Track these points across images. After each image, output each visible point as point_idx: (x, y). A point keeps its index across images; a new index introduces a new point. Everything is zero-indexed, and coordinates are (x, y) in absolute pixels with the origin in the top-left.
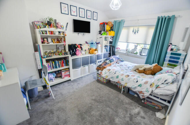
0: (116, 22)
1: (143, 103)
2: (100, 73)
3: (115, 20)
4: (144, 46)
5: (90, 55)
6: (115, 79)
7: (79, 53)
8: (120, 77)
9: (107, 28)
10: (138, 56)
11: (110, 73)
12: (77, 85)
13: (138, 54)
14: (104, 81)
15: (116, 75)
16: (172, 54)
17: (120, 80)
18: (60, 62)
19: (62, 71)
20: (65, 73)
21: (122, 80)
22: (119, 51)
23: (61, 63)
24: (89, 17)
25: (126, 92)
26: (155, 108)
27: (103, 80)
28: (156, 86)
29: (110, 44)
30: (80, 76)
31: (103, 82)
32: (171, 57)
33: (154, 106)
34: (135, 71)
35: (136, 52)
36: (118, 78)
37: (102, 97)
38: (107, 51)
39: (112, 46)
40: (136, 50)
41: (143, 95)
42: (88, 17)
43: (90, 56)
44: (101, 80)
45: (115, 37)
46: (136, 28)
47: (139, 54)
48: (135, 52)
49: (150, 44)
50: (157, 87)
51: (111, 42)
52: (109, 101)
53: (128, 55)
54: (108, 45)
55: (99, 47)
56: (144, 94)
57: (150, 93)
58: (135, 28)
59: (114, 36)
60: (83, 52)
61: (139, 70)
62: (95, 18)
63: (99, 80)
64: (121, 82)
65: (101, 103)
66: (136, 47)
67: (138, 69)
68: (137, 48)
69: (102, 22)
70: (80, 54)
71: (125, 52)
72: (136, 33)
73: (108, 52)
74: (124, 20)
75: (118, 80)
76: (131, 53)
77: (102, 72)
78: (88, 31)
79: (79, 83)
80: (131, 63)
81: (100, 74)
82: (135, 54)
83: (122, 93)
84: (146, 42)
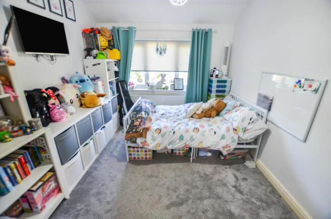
0: (118, 31)
1: (223, 159)
2: (142, 143)
3: (117, 25)
4: (176, 75)
5: (90, 111)
6: (179, 143)
7: (61, 113)
8: (187, 137)
9: (102, 41)
10: (168, 91)
11: (163, 136)
12: (99, 200)
13: (169, 89)
14: (148, 157)
15: (177, 135)
16: (218, 81)
17: (188, 141)
18: (12, 165)
19: (34, 188)
20: (43, 190)
21: (192, 139)
22: (134, 89)
23: (16, 167)
24: (55, 8)
25: (196, 157)
26: (238, 159)
27: (146, 155)
28: (242, 129)
29: (116, 77)
30: (83, 173)
31: (146, 158)
32: (218, 86)
33: (236, 157)
34: (192, 117)
35: (166, 87)
36: (182, 139)
37: (177, 188)
38: (113, 93)
39: (121, 82)
40: (164, 82)
41: (228, 148)
42: (53, 9)
43: (92, 114)
44: (138, 158)
45: (122, 62)
46: (161, 45)
47: (171, 89)
48: (164, 86)
49: (187, 70)
50: (245, 130)
51: (117, 74)
52: (193, 188)
53: (153, 93)
54: (114, 79)
55: (99, 88)
56: (230, 147)
57: (237, 142)
58: (159, 44)
59: (119, 60)
60: (71, 109)
61: (198, 115)
62: (70, 15)
63: (135, 158)
64: (190, 145)
65: (187, 201)
66: (163, 76)
67: (195, 113)
68: (165, 78)
69: (89, 27)
70: (65, 115)
71: (147, 89)
72: (163, 52)
73: (116, 95)
74: (135, 28)
75: (184, 142)
76: (158, 89)
77: (146, 141)
78: (63, 48)
79: (99, 193)
80: (170, 106)
81: (141, 145)
82: (164, 89)
83: (191, 161)
84: (177, 68)
